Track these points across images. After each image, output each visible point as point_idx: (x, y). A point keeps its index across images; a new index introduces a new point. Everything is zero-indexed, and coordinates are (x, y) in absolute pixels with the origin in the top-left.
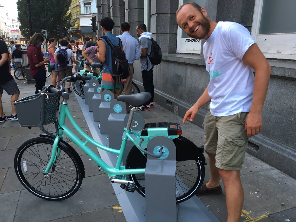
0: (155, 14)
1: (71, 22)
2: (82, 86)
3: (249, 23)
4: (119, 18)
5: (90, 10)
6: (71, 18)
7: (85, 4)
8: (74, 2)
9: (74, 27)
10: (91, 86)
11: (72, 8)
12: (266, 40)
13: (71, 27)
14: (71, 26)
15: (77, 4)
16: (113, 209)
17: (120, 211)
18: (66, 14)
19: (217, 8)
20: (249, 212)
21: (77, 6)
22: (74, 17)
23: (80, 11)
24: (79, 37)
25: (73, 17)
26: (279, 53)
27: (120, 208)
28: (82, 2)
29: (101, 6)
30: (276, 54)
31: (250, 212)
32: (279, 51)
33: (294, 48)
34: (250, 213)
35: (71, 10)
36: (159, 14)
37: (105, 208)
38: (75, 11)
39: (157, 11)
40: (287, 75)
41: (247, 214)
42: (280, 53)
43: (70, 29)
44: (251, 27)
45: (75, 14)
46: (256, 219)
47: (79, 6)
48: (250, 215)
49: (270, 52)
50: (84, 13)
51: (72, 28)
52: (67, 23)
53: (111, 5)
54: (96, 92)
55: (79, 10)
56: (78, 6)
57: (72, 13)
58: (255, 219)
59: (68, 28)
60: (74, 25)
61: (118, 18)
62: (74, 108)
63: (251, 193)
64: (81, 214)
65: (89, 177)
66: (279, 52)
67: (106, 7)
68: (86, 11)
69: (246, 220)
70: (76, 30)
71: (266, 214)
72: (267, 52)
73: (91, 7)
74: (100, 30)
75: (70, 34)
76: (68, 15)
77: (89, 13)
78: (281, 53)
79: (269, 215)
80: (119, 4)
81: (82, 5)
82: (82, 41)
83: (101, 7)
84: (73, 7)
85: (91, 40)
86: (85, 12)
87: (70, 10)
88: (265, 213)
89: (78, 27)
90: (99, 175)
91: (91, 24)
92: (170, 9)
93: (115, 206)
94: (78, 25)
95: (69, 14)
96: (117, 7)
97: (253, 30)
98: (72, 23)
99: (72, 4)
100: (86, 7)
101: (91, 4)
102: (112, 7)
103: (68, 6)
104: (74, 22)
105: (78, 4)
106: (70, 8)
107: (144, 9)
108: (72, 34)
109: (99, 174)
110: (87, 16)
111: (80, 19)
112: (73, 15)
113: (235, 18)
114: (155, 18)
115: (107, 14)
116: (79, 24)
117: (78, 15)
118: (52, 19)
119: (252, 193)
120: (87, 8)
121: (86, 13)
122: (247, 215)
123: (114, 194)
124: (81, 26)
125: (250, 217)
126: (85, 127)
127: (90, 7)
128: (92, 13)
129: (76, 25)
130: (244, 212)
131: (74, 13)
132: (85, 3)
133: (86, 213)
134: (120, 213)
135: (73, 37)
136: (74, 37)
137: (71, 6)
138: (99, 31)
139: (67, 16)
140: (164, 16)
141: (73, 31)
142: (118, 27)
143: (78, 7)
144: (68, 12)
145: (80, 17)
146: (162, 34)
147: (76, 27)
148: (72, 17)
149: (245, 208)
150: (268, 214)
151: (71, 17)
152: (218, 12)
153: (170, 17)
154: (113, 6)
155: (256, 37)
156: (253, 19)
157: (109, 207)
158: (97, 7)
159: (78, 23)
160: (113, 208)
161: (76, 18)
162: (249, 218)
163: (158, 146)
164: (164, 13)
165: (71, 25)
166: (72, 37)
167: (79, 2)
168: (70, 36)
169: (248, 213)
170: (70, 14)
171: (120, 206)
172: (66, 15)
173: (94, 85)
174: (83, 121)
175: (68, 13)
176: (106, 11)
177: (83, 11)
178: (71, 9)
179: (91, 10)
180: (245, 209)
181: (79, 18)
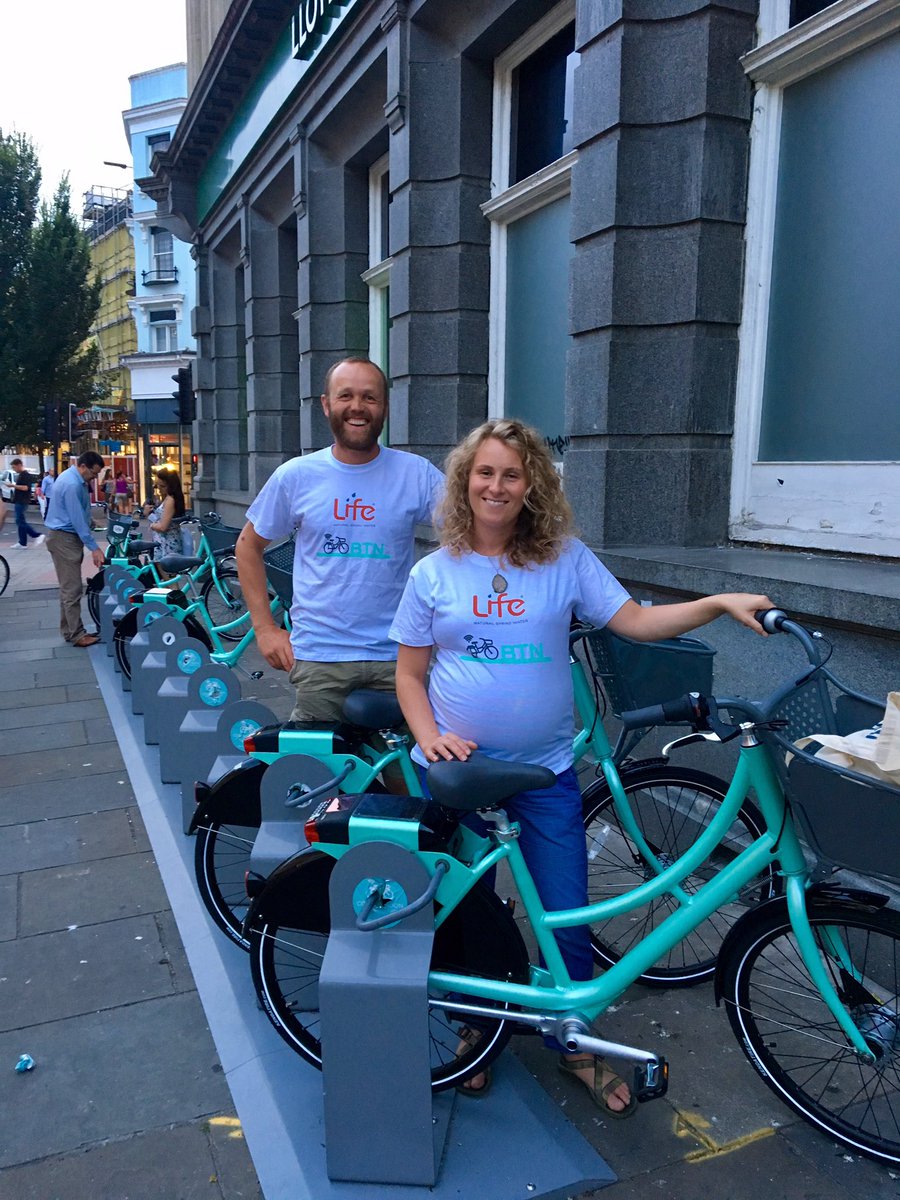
0: (406, 376)
1: (97, 380)
2: (123, 643)
3: (723, 422)
4: (279, 381)
5: (174, 339)
6: (95, 367)
7: (155, 316)
8: (112, 308)
9: (107, 402)
10: (156, 645)
11: (103, 329)
12: (781, 482)
13: (97, 402)
14: (94, 398)
15: (122, 315)
16: (208, 1128)
17: (236, 1134)
18: (77, 351)
19: (610, 372)
20: (710, 1121)
21: (122, 322)
22: (109, 362)
23: (132, 340)
24: (125, 438)
25: (106, 361)
26: (825, 530)
27: (235, 1122)
28: (142, 309)
29: (213, 334)
30: (816, 532)
31: (714, 1118)
32: (826, 524)
33: (871, 513)
34: (714, 1124)
35: (95, 337)
36: (420, 378)
37: (181, 1126)
38: (114, 341)
39: (410, 367)
40: (837, 614)
41: (702, 1129)
42: (829, 530)
43: (93, 409)
44: (731, 436)
45: (114, 352)
46: (729, 1147)
47: (128, 320)
48: (713, 1132)
49: (795, 526)
50: (147, 351)
51: (98, 405)
52: (79, 384)
53: (249, 332)
54: (173, 670)
55: (128, 335)
56: (126, 320)
57: (101, 348)
58: (729, 1143)
59: (84, 403)
60: (108, 394)
61: (276, 379)
62: (86, 732)
63: (727, 1050)
64: (84, 1149)
65: (126, 1005)
66: (826, 527)
67: (230, 337)
68: (158, 343)
69: (695, 1148)
70: (114, 414)
71: (771, 1126)
72: (788, 525)
73: (178, 326)
74: (204, 421)
75: (91, 428)
76: (84, 354)
77: (168, 350)
78: (834, 530)
79: (778, 1130)
80: (278, 328)
81: (142, 320)
82: (137, 454)
83: (209, 334)
84: (105, 325)
85: (175, 450)
86: (151, 347)
87: (93, 334)
88: (766, 1123)
89: (124, 399)
90: (164, 997)
91: (174, 394)
92: (459, 360)
93: (218, 1114)
94: (124, 393)
95: (88, 351)
96: (272, 339)
97: (736, 445)
98: (100, 385)
99: (100, 313)
100: (158, 329)
101: (179, 316)
102: (253, 339)
103: (86, 321)
104: (108, 381)
105: (126, 316)
106: (92, 328)
107: (368, 350)
108: (99, 426)
109: (166, 993)
110: (160, 362)
111: (132, 372)
112: (104, 355)
113: (672, 407)
114: (406, 390)
115: (235, 361)
116: (126, 390)
117: (125, 357)
118: (21, 369)
119: (730, 1050)
120: (160, 332)
121: (155, 351)
122: (701, 1132)
123: (218, 1068)
124: (133, 398)
125: (710, 1139)
126: (127, 809)
127: (173, 328)
128: (181, 348)
129: (117, 393)
130: (692, 1122)
131: (109, 347)
132: (152, 314)
133: (107, 1143)
134: (235, 1140)
135: (104, 436)
136: (107, 438)
137: (99, 321)
138: (202, 425)
139: (80, 358)
140: (439, 384)
141: (104, 414)
142: (276, 413)
143: (127, 326)
144: (86, 346)
145: (130, 364)
146: (430, 449)
147: (116, 402)
148: (101, 364)
149: (696, 1106)
150: (777, 1124)
151: (97, 363)
152: (614, 387)
153: (459, 387)
154: (256, 336)
155: (749, 471)
156: (736, 411)
157: (196, 1120)
158: (196, 335)
159: (125, 385)
160: (208, 1124)
161: (115, 364)
162: (708, 1143)
163: (369, 881)
164: (438, 373)
165: (96, 395)
166: (100, 437)
167: (131, 310)
168: (89, 435)
169: (705, 1124)
170: (94, 351)
171: (234, 1114)
172: (77, 357)
173: (169, 639)
174: (121, 782)
175: (86, 349)
176: (231, 350)
177: (145, 340)
178: (98, 332)
179: (176, 338)
180: (697, 1108)
181: (129, 367)
